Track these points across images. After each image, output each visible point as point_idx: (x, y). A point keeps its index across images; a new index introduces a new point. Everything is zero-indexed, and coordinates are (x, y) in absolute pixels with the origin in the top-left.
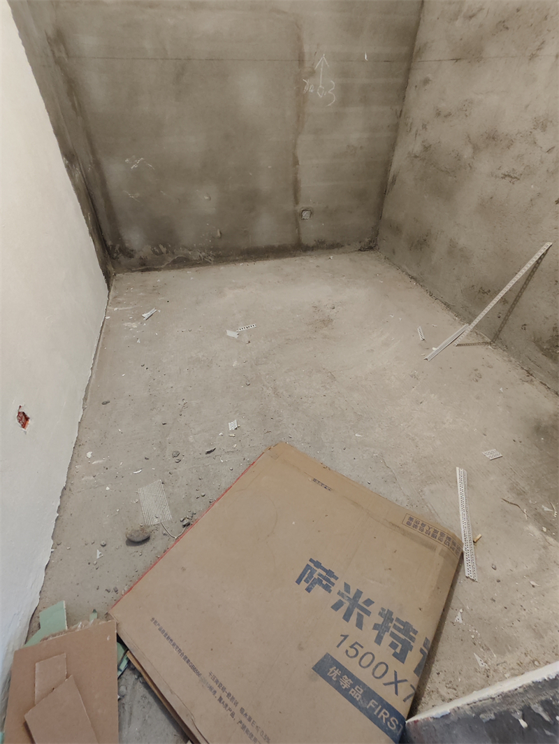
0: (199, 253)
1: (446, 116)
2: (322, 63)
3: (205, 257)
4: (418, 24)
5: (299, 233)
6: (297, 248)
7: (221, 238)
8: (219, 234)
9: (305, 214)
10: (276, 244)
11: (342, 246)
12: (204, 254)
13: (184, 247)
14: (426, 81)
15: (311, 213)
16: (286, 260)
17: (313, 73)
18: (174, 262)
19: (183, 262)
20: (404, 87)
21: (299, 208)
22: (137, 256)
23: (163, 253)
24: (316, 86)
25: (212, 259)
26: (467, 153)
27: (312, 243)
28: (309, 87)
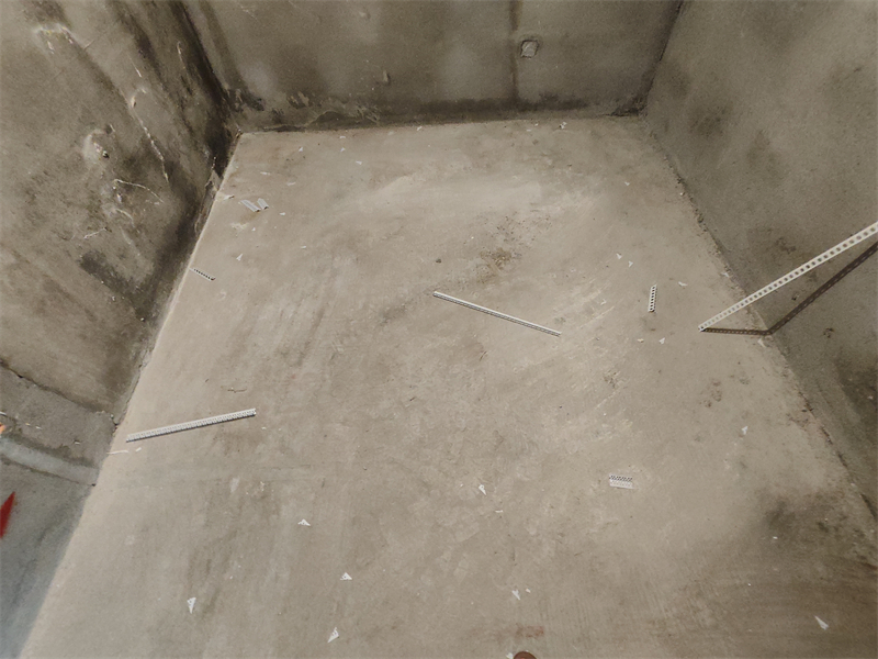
0: (357, 107)
3: (366, 114)
5: (514, 81)
6: (508, 105)
7: (389, 84)
8: (386, 79)
9: (528, 48)
10: (476, 96)
11: (585, 106)
12: (364, 109)
13: (335, 97)
15: (538, 47)
16: (490, 125)
18: (322, 119)
19: (334, 121)
21: (518, 36)
22: (268, 108)
23: (304, 105)
25: (378, 118)
27: (536, 99)
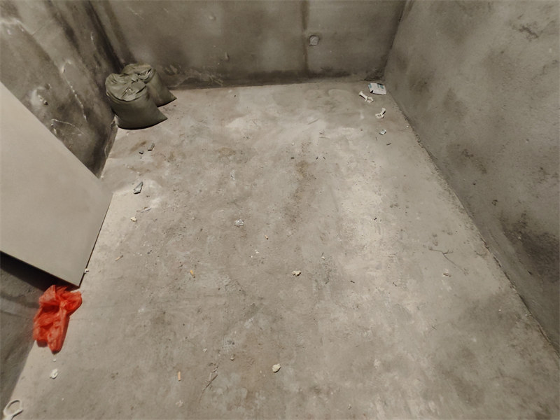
0: (208, 75)
3: (214, 79)
5: (306, 60)
6: (303, 75)
7: (228, 61)
8: (226, 57)
9: (313, 40)
10: (283, 69)
11: (348, 75)
12: (213, 76)
13: (194, 68)
15: (320, 39)
16: (291, 86)
18: (186, 82)
19: (194, 83)
27: (319, 70)
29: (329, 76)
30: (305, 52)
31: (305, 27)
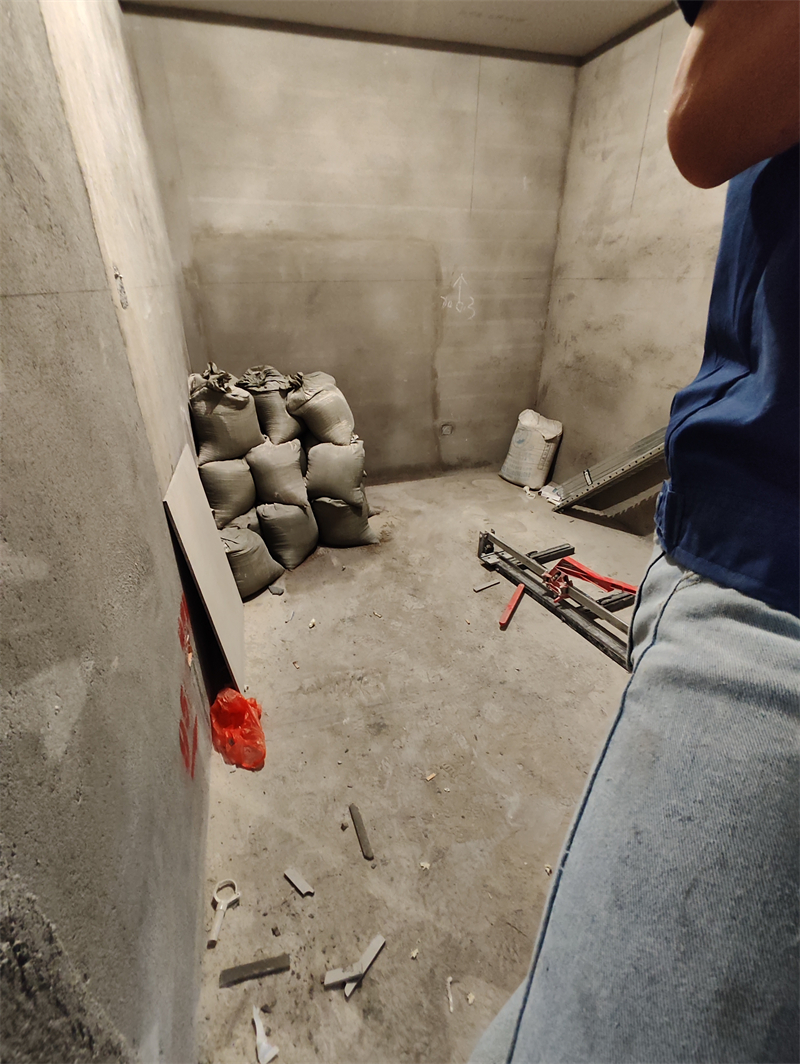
1: (597, 330)
2: (460, 282)
4: (555, 247)
5: (439, 451)
6: (439, 467)
9: (445, 429)
10: (412, 462)
11: (490, 464)
14: (571, 297)
15: (453, 429)
16: (425, 481)
17: (451, 290)
20: (546, 303)
21: (438, 423)
24: (454, 302)
26: (626, 364)
27: (454, 461)
28: (448, 303)
29: (467, 467)
30: (437, 443)
31: (435, 416)
